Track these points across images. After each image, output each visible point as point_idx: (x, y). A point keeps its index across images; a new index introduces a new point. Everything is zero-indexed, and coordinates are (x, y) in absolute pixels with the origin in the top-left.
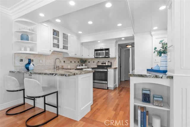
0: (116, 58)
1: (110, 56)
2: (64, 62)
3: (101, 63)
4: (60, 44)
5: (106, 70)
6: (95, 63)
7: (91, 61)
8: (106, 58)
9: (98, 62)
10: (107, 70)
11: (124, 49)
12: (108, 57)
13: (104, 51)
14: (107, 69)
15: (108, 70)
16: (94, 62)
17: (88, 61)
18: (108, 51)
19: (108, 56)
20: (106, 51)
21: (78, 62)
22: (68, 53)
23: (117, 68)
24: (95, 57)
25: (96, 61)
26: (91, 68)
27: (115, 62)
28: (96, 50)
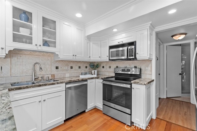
0: (151, 61)
1: (137, 56)
2: (57, 68)
3: (121, 69)
4: (33, 36)
5: (129, 86)
6: (112, 70)
7: (106, 65)
8: (130, 59)
9: (117, 67)
10: (131, 86)
11: (165, 45)
12: (133, 59)
13: (125, 48)
14: (131, 84)
15: (133, 85)
16: (110, 67)
17: (102, 66)
18: (133, 47)
19: (133, 57)
20: (129, 47)
21: (86, 67)
22: (57, 53)
23: (153, 81)
24: (109, 60)
25: (114, 65)
26: (102, 79)
27: (149, 68)
28: (111, 47)
